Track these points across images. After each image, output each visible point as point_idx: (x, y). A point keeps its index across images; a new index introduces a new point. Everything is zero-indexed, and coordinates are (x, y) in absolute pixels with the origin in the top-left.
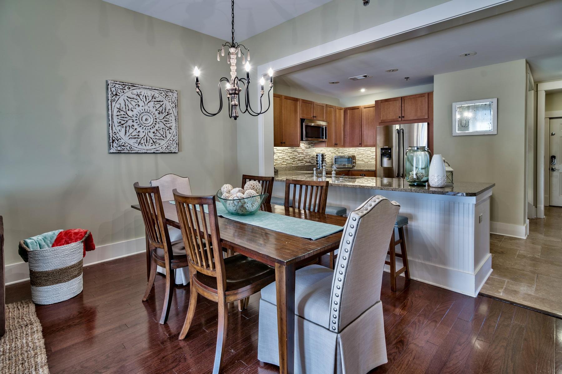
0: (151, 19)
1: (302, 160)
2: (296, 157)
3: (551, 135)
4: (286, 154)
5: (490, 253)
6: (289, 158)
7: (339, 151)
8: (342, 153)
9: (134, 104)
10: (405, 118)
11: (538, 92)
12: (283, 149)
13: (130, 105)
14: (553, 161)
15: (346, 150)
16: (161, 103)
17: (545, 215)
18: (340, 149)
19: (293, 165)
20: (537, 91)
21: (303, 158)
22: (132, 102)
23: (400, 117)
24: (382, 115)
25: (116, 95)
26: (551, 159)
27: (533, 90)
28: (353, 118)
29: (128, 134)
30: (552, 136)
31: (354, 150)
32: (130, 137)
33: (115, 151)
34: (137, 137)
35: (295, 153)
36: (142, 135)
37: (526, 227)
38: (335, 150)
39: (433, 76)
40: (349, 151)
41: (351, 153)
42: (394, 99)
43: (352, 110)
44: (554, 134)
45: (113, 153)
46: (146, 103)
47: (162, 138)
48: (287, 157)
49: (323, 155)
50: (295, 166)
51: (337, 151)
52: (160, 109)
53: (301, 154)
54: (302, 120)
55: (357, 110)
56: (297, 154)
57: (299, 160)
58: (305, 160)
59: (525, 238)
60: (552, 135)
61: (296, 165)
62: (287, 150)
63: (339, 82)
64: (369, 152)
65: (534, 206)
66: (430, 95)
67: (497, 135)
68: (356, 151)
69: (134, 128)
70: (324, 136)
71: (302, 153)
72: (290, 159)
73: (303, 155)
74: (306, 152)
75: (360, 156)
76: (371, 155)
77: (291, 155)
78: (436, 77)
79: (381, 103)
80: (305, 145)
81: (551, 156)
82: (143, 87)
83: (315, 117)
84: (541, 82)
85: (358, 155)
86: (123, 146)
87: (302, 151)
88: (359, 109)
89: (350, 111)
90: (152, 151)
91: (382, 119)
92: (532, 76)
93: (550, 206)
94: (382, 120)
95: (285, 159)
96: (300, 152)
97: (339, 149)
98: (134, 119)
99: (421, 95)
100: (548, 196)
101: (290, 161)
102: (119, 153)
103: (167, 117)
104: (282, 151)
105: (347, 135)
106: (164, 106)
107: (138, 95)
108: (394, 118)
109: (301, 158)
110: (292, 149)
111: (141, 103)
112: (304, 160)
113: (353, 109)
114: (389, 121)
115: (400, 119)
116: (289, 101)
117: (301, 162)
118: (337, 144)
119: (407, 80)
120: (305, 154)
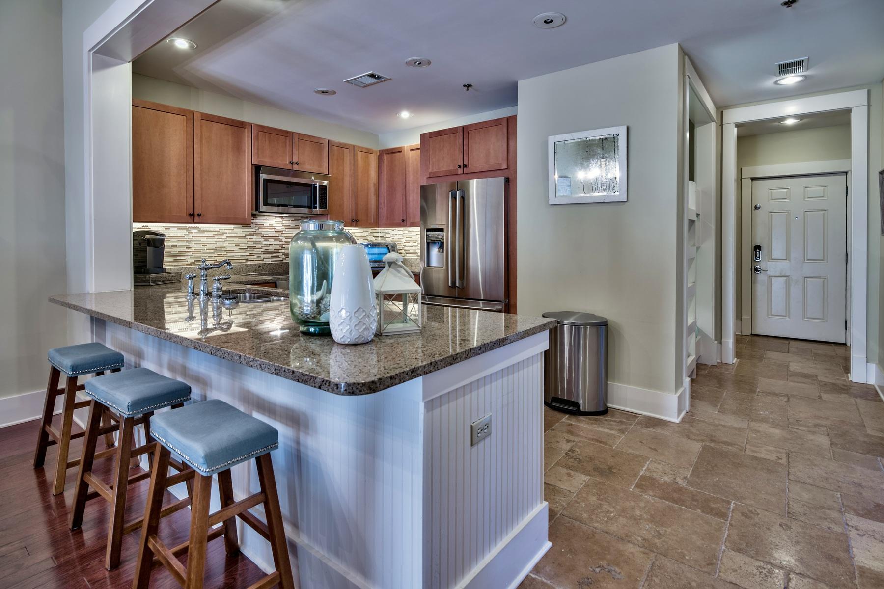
1: (276, 251)
2: (258, 246)
3: (754, 208)
4: (228, 238)
5: (545, 500)
6: (237, 249)
7: (375, 234)
8: (382, 238)
10: (469, 170)
11: (724, 125)
12: (217, 229)
14: (758, 256)
17: (738, 355)
18: (379, 231)
19: (249, 263)
20: (722, 125)
21: (278, 247)
23: (460, 167)
24: (431, 163)
26: (755, 250)
27: (713, 122)
28: (391, 169)
30: (756, 210)
31: (402, 233)
35: (255, 236)
37: (680, 398)
38: (367, 233)
39: (517, 82)
40: (393, 235)
42: (452, 131)
43: (390, 155)
44: (759, 208)
48: (230, 245)
50: (256, 264)
51: (371, 234)
53: (273, 240)
54: (257, 169)
55: (398, 154)
56: (261, 239)
57: (266, 252)
58: (283, 251)
59: (677, 420)
60: (756, 208)
61: (256, 262)
62: (231, 231)
63: (335, 93)
65: (716, 340)
66: (510, 123)
67: (626, 203)
68: (404, 234)
70: (317, 204)
71: (276, 238)
72: (240, 251)
73: (278, 243)
74: (285, 235)
75: (411, 244)
77: (245, 241)
78: (523, 86)
79: (430, 138)
80: (284, 222)
81: (753, 246)
83: (297, 164)
84: (728, 107)
85: (408, 241)
87: (277, 234)
88: (401, 151)
89: (388, 155)
91: (430, 170)
92: (708, 92)
93: (752, 335)
94: (430, 173)
95: (223, 249)
96: (270, 235)
97: (376, 230)
99: (497, 122)
100: (749, 317)
101: (240, 254)
104: (216, 233)
105: (382, 204)
108: (451, 169)
109: (271, 248)
110: (247, 230)
112: (280, 251)
113: (392, 153)
114: (442, 174)
115: (460, 171)
116: (216, 126)
117: (272, 257)
118: (357, 221)
119: (468, 90)
120: (284, 239)
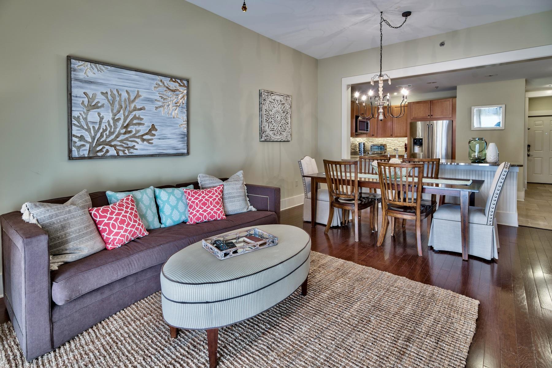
0: (279, 44)
9: (272, 106)
10: (433, 117)
13: (270, 107)
15: (376, 140)
16: (284, 105)
22: (271, 105)
24: (413, 113)
25: (265, 100)
26: (528, 147)
29: (269, 128)
32: (271, 130)
33: (264, 140)
34: (273, 129)
36: (275, 128)
37: (524, 194)
39: (456, 86)
41: (380, 142)
42: (424, 102)
44: (529, 129)
45: (263, 141)
46: (278, 105)
47: (284, 130)
49: (364, 144)
52: (283, 110)
54: (357, 117)
64: (396, 142)
66: (453, 100)
67: (504, 130)
68: (384, 140)
69: (272, 123)
70: (368, 129)
76: (398, 143)
78: (458, 87)
79: (413, 104)
82: (277, 94)
83: (363, 114)
86: (267, 136)
90: (280, 140)
91: (413, 116)
94: (413, 118)
98: (272, 117)
99: (447, 100)
102: (265, 141)
103: (287, 115)
105: (379, 128)
106: (285, 107)
107: (274, 100)
108: (424, 116)
111: (276, 106)
114: (419, 118)
115: (429, 117)
118: (373, 135)
119: (437, 88)
